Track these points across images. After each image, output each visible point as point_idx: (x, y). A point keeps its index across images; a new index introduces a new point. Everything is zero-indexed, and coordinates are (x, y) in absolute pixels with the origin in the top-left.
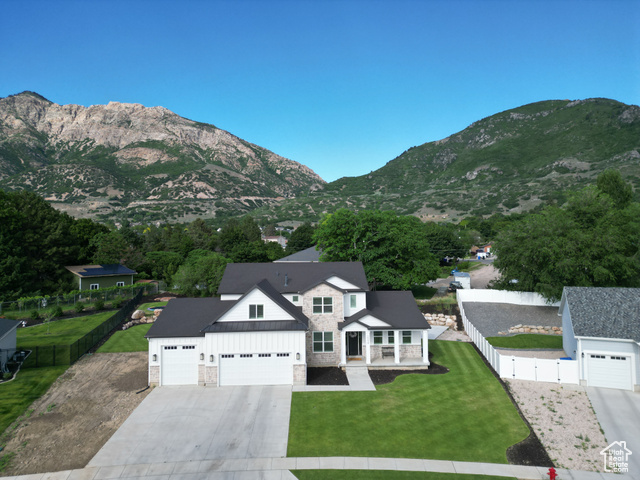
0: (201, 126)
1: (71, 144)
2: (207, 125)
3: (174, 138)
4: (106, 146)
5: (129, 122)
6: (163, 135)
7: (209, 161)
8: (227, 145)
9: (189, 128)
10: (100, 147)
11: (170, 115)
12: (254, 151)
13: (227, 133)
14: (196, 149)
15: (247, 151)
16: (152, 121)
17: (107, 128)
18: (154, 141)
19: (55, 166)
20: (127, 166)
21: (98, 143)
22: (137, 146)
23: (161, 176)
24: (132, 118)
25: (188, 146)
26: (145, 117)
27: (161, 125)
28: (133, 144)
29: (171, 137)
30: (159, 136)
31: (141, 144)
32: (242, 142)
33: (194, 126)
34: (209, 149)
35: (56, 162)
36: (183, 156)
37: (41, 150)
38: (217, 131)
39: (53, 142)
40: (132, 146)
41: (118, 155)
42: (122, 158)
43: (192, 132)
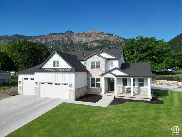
0: (109, 34)
1: (78, 43)
2: (111, 34)
3: (102, 39)
4: (86, 42)
5: (91, 36)
6: (99, 38)
7: (111, 44)
8: (116, 39)
9: (106, 35)
10: (84, 43)
11: (101, 33)
12: (124, 40)
13: (116, 36)
14: (108, 41)
15: (122, 40)
16: (96, 35)
17: (86, 38)
18: (97, 40)
19: (74, 48)
20: (90, 47)
21: (84, 42)
22: (93, 42)
23: (98, 49)
24: (92, 34)
25: (105, 40)
26: (95, 34)
27: (99, 35)
28: (92, 41)
29: (101, 38)
30: (98, 39)
31: (94, 41)
32: (121, 38)
33: (107, 35)
34: (111, 41)
35: (74, 47)
36: (104, 43)
37: (71, 44)
38: (114, 36)
39: (74, 42)
40: (91, 42)
41: (88, 44)
42: (89, 45)
43: (107, 36)
